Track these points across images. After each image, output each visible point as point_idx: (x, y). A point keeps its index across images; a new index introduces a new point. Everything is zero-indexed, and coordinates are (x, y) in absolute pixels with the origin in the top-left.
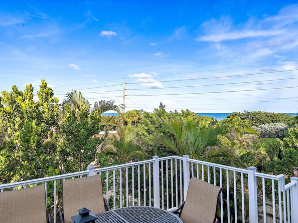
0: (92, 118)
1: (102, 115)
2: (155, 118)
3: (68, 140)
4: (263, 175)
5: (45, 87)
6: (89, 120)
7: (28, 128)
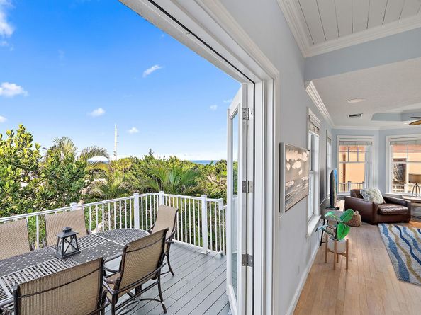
0: (77, 163)
1: (88, 160)
2: (143, 164)
3: (51, 183)
4: (210, 200)
5: (23, 131)
6: (74, 165)
7: (3, 172)
